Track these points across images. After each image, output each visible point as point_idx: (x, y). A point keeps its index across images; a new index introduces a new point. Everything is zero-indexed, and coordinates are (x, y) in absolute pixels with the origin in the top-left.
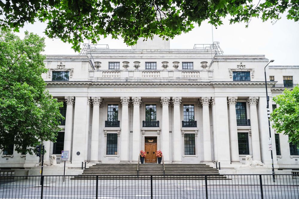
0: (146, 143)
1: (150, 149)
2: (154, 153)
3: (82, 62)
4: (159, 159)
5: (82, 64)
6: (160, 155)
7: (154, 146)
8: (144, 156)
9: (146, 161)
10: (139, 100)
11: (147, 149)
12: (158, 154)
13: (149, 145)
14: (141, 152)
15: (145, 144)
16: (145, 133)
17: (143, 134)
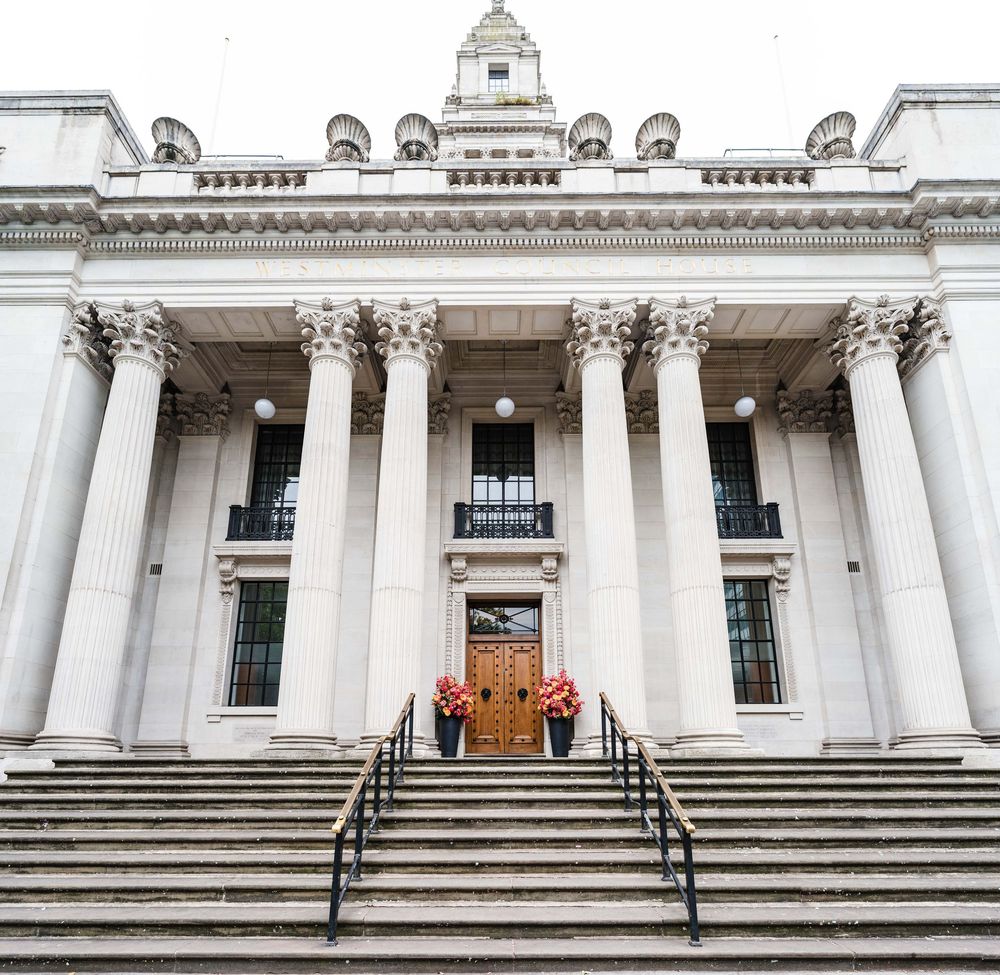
0: (476, 638)
1: (499, 670)
2: (523, 694)
3: (66, 110)
4: (558, 726)
5: (64, 125)
6: (567, 702)
7: (525, 656)
8: (459, 712)
9: (472, 743)
10: (425, 325)
11: (479, 671)
12: (555, 697)
13: (491, 647)
14: (444, 687)
15: (469, 642)
16: (470, 573)
17: (457, 579)
